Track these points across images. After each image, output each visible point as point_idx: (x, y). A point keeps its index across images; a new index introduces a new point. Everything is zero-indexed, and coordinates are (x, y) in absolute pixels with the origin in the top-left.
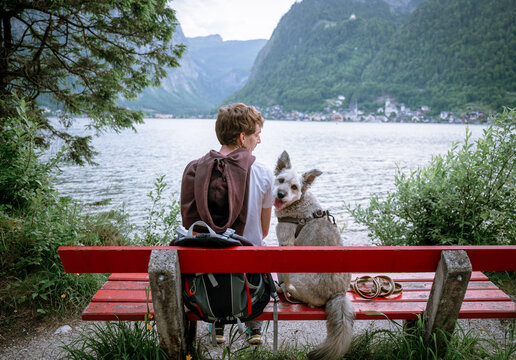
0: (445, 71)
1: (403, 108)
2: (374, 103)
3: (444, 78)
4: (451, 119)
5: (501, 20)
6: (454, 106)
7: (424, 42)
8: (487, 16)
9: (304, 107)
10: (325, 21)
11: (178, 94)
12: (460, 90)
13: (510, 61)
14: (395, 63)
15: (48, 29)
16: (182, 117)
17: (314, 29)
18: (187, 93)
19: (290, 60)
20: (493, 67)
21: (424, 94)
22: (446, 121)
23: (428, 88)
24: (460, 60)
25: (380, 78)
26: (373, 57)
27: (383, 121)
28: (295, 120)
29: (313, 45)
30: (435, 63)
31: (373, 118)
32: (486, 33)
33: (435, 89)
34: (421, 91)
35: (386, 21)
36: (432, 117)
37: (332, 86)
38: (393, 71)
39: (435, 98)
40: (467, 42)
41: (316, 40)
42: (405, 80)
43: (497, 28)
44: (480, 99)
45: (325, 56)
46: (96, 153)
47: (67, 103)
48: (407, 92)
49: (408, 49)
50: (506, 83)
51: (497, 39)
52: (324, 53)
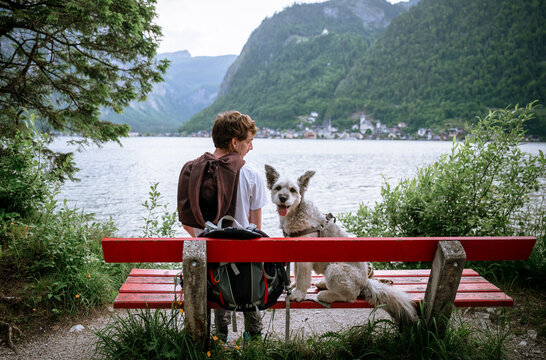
0: (422, 86)
1: (378, 125)
2: (349, 119)
3: (421, 94)
4: (430, 136)
5: (478, 34)
6: (432, 123)
7: (398, 57)
8: (464, 30)
9: (275, 124)
10: (298, 37)
11: (145, 112)
12: (438, 106)
13: (489, 76)
14: (369, 79)
15: (36, 46)
16: (148, 135)
17: (286, 44)
18: (154, 110)
19: (260, 77)
20: (471, 82)
21: (400, 110)
22: (424, 138)
23: (404, 104)
24: (437, 75)
25: (354, 93)
26: (347, 72)
27: (358, 138)
28: (266, 137)
29: (284, 60)
30: (411, 78)
31: (348, 135)
32: (463, 47)
33: (411, 105)
34: (397, 107)
35: (359, 36)
36: (410, 134)
37: (304, 102)
38: (368, 87)
39: (412, 114)
40: (443, 57)
41: (288, 55)
42: (380, 96)
43: (475, 42)
44: (459, 116)
45: (297, 72)
46: (78, 170)
47: (50, 119)
48: (382, 108)
49: (383, 64)
50: (486, 99)
51: (475, 53)
52: (296, 69)
